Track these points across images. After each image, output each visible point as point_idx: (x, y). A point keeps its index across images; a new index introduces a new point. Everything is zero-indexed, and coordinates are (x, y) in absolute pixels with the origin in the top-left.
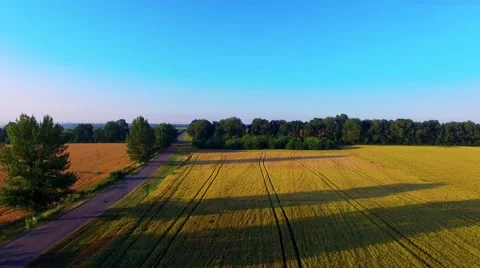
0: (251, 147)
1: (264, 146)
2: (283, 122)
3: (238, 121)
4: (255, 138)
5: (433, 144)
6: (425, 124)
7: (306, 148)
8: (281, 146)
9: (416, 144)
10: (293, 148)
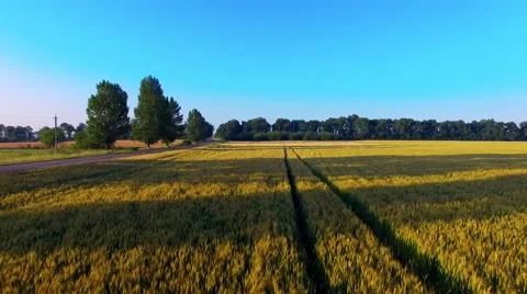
0: (274, 139)
1: (285, 138)
2: (303, 122)
3: (264, 121)
4: (277, 132)
5: (431, 139)
6: (422, 123)
7: (319, 139)
8: (299, 138)
9: (416, 139)
10: (309, 139)
